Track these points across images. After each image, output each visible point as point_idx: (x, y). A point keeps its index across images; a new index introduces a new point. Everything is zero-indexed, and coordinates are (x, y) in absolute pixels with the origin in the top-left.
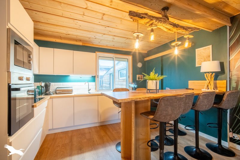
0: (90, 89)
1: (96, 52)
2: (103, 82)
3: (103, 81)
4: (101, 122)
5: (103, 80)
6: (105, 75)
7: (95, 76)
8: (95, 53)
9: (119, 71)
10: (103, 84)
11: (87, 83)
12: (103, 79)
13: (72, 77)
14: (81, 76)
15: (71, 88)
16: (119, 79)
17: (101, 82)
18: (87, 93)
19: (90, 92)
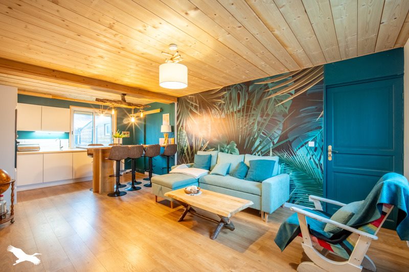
0: (62, 147)
1: (70, 106)
2: (80, 138)
3: (82, 137)
4: (76, 179)
5: (80, 136)
6: (86, 128)
7: (69, 133)
8: (69, 108)
9: (105, 125)
10: (80, 142)
11: (59, 140)
12: (82, 134)
13: (38, 133)
14: (50, 132)
15: (38, 146)
16: (105, 134)
17: (77, 139)
18: (58, 150)
19: (62, 149)
